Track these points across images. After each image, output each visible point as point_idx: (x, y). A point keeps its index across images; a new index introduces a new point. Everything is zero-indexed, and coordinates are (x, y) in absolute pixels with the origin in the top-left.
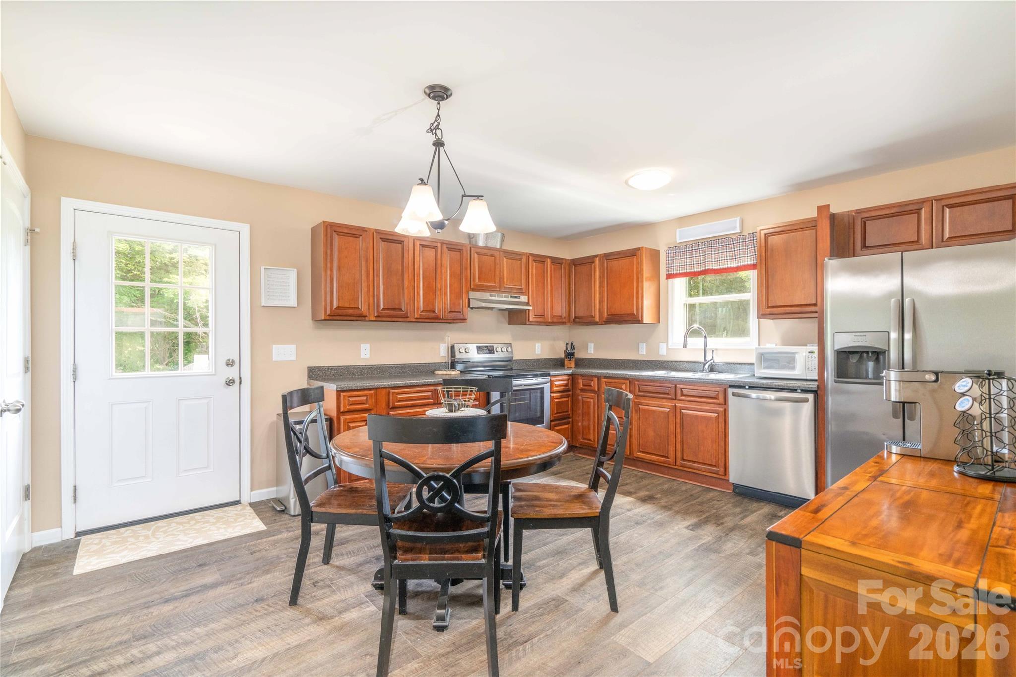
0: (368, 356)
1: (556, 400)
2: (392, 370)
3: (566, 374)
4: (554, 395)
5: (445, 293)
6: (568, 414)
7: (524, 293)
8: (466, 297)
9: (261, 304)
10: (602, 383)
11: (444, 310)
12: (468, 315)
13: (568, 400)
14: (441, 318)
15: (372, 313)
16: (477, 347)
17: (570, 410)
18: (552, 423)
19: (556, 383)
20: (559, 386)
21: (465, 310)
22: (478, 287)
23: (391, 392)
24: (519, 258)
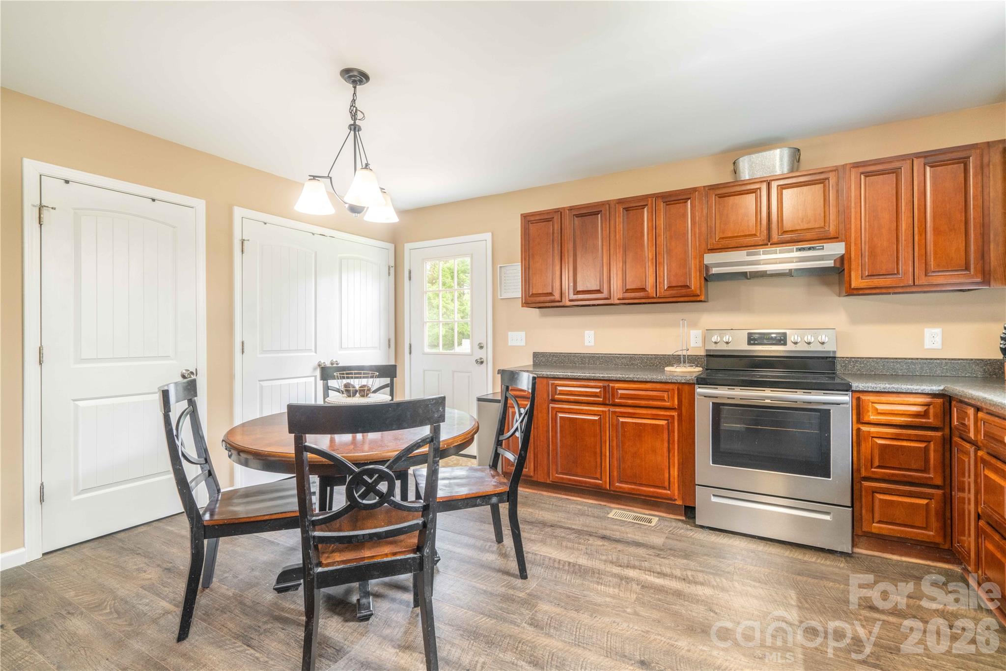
0: (592, 344)
1: (880, 441)
2: (618, 361)
3: (920, 391)
4: (873, 429)
5: (660, 263)
6: (926, 478)
7: (835, 239)
8: (698, 263)
9: (499, 297)
10: (979, 423)
11: (659, 285)
12: (703, 289)
13: (926, 449)
14: (655, 296)
15: (567, 297)
16: (750, 335)
17: (932, 470)
18: (866, 484)
19: (880, 407)
20: (889, 414)
21: (694, 283)
22: (720, 246)
23: (551, 382)
24: (819, 179)
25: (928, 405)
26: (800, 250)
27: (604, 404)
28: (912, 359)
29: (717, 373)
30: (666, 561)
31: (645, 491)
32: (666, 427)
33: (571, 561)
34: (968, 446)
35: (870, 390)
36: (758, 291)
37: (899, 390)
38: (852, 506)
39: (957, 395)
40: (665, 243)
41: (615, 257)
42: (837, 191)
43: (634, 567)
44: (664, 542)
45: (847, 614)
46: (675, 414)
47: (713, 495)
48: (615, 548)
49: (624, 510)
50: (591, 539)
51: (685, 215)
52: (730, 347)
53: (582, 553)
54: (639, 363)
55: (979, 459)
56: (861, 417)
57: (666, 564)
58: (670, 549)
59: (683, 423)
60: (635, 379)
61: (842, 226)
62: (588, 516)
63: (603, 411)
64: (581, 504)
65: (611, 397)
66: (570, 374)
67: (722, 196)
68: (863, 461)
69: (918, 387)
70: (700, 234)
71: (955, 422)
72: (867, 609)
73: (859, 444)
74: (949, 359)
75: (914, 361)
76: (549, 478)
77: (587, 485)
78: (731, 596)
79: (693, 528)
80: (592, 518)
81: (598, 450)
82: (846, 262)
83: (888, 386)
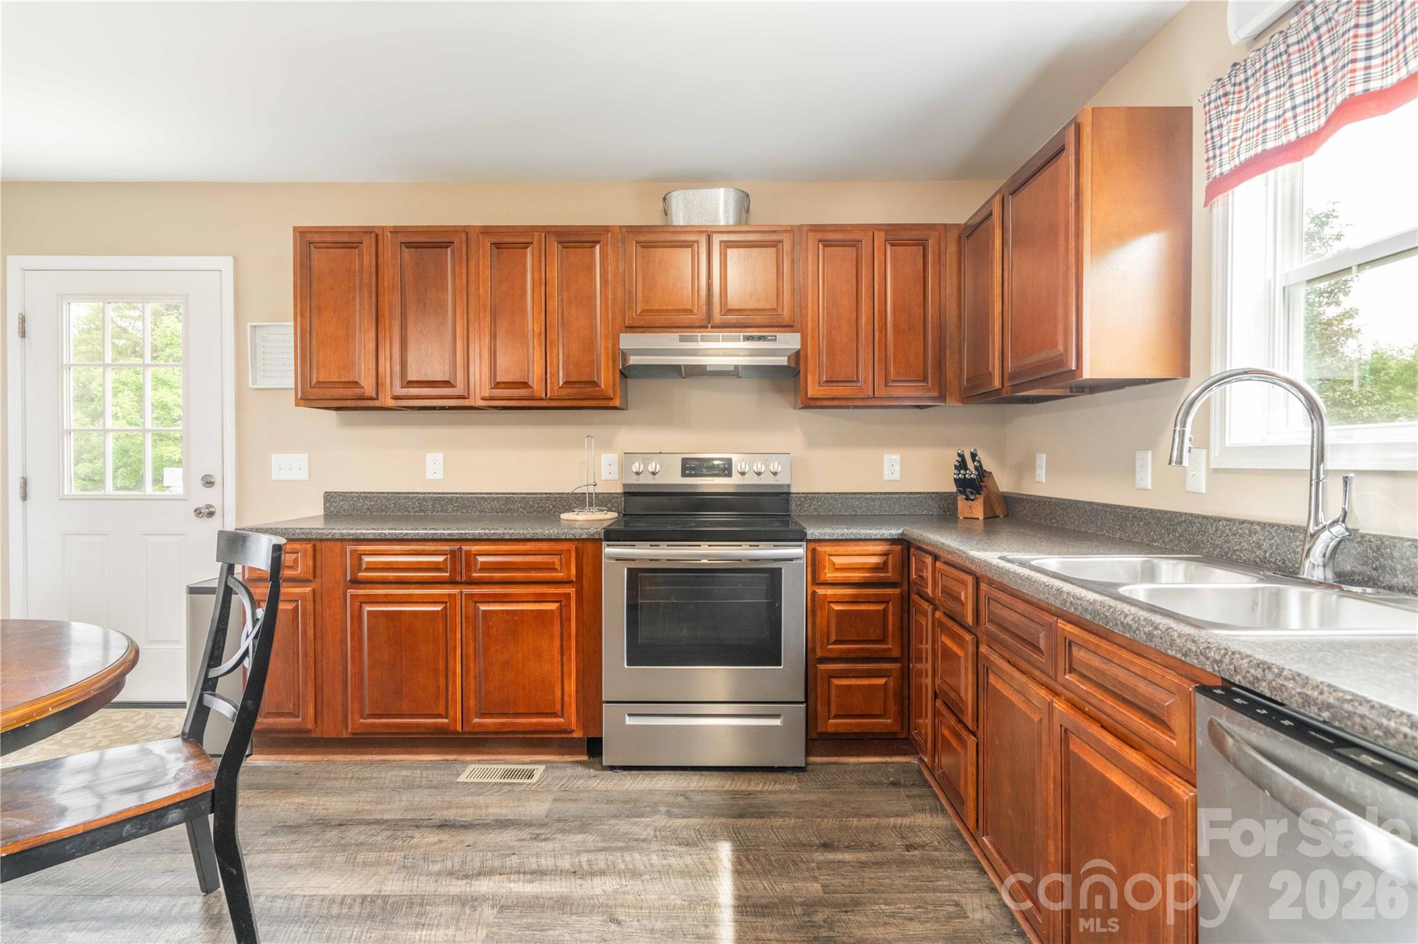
0: (440, 476)
1: (837, 607)
2: (485, 505)
3: (879, 537)
4: (830, 591)
5: (551, 343)
6: (884, 650)
7: (788, 327)
8: (610, 347)
9: (250, 385)
10: (937, 575)
11: (551, 379)
12: (618, 388)
13: (885, 610)
14: (543, 396)
15: (389, 391)
16: (684, 461)
17: (890, 640)
18: (822, 667)
19: (838, 561)
20: (847, 569)
21: (605, 378)
22: (642, 323)
23: (349, 548)
24: (769, 240)
25: (886, 554)
26: (748, 338)
27: (452, 582)
28: (871, 493)
29: (637, 521)
30: (548, 846)
31: (522, 724)
32: (558, 612)
33: (369, 892)
34: (925, 605)
35: (827, 538)
36: (696, 397)
37: (858, 537)
38: (806, 701)
39: (916, 540)
40: (560, 310)
41: (477, 326)
42: (792, 261)
43: (491, 872)
44: (550, 810)
45: (797, 865)
46: (571, 590)
47: (629, 715)
48: (462, 842)
49: (488, 762)
50: (417, 834)
51: (590, 268)
52: (658, 480)
53: (395, 869)
54: (521, 507)
55: (936, 621)
56: (817, 577)
57: (546, 853)
58: (559, 820)
59: (585, 603)
60: (507, 537)
61: (797, 310)
62: (419, 787)
63: (449, 595)
64: (411, 766)
65: (464, 571)
66: (387, 532)
67: (646, 245)
68: (818, 637)
69: (877, 531)
70: (614, 300)
71: (914, 576)
72: (821, 849)
73: (814, 613)
74: (907, 493)
75: (873, 496)
76: (347, 728)
77: (422, 730)
78: (645, 883)
79: (599, 772)
80: (426, 792)
81: (441, 665)
82: (802, 361)
83: (846, 531)
